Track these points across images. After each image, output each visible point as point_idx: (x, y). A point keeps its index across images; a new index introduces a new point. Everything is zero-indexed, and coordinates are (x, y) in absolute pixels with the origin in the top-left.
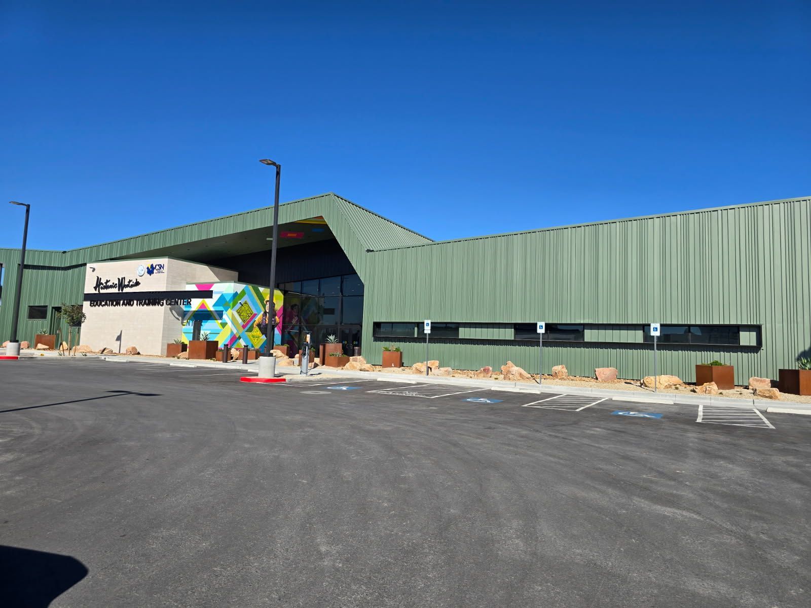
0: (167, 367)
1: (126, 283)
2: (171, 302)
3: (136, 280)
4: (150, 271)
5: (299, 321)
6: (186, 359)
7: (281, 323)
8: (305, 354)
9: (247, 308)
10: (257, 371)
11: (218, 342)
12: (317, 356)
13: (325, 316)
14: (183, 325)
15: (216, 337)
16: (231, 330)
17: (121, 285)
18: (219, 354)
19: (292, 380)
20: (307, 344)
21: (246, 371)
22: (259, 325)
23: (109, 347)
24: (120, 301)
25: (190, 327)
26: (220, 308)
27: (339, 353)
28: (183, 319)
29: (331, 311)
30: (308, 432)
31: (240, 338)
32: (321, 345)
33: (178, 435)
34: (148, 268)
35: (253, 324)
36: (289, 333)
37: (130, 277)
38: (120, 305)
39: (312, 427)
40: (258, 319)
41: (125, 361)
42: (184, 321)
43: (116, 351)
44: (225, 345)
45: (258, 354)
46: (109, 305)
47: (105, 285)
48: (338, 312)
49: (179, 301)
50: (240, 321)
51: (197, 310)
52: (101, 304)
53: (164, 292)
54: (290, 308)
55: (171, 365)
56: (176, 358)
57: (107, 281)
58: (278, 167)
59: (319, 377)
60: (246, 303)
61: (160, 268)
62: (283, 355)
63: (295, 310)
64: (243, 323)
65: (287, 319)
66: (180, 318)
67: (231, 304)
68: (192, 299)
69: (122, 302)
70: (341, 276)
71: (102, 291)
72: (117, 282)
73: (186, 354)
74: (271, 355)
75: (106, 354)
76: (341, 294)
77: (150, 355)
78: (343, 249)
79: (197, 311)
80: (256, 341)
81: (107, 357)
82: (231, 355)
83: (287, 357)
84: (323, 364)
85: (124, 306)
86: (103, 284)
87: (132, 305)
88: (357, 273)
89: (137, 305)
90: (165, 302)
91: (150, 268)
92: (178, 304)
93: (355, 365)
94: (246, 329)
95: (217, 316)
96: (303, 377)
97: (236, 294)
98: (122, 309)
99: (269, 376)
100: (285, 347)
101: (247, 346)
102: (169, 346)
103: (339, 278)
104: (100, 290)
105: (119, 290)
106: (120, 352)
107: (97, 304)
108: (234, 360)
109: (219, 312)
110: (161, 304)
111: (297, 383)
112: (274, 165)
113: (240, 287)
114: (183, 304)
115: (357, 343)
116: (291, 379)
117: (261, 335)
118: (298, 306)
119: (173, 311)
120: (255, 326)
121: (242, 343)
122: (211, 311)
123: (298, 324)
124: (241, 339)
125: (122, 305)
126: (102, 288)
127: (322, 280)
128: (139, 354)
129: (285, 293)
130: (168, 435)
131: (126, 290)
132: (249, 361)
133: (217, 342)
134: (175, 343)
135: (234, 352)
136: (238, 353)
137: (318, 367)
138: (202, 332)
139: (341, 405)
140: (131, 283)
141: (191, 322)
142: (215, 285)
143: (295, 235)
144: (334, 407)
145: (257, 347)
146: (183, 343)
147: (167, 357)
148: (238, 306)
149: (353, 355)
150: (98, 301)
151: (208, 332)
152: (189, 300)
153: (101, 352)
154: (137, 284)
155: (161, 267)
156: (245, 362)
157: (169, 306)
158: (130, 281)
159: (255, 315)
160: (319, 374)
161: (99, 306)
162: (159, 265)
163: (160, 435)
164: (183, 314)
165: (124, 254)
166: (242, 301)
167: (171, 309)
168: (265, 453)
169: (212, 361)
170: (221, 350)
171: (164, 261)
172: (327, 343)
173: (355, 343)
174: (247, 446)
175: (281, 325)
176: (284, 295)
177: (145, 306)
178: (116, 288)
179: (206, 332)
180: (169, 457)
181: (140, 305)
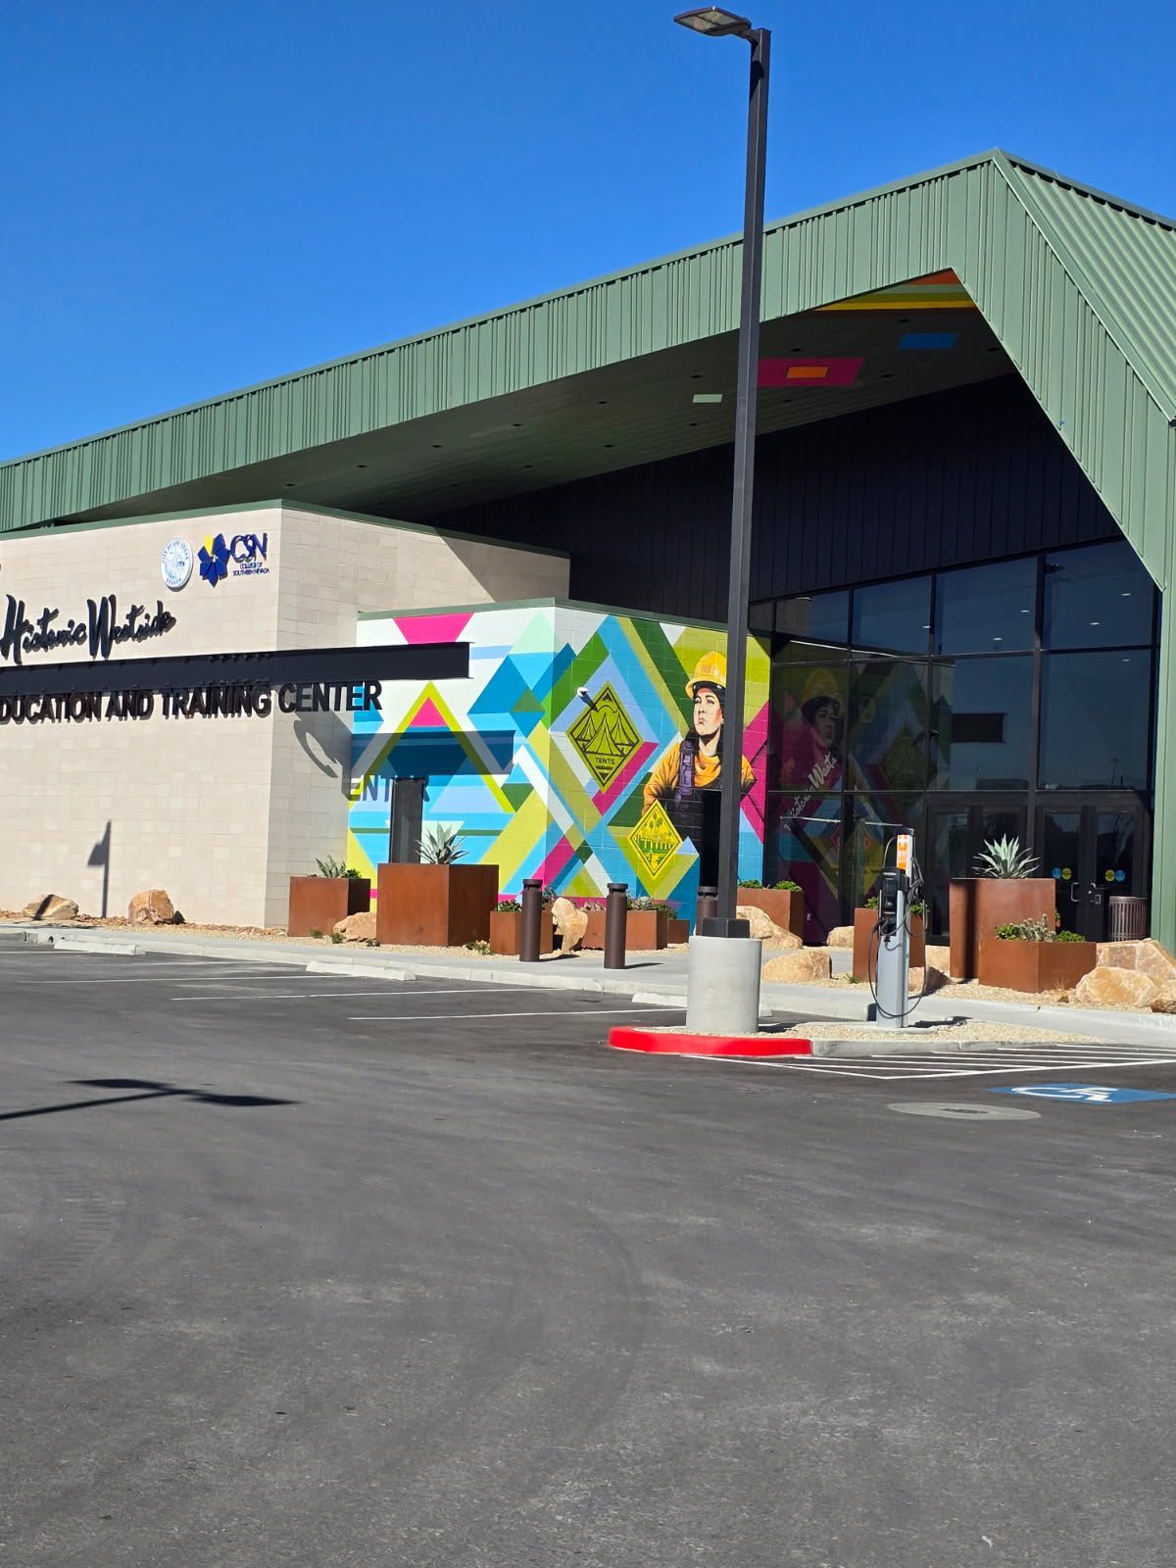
0: (296, 978)
1: (121, 621)
2: (300, 697)
3: (160, 604)
4: (213, 568)
5: (842, 770)
6: (370, 944)
7: (762, 785)
8: (890, 929)
9: (612, 720)
10: (677, 1002)
11: (495, 868)
12: (937, 932)
13: (958, 750)
14: (350, 797)
15: (485, 849)
16: (549, 815)
17: (101, 629)
18: (503, 924)
19: (843, 1050)
20: (901, 882)
21: (625, 1001)
22: (665, 796)
23: (65, 893)
24: (100, 695)
25: (379, 808)
26: (501, 722)
27: (1042, 923)
28: (348, 773)
29: (987, 728)
30: (987, 1309)
31: (585, 852)
32: (958, 883)
33: (391, 1294)
34: (202, 554)
35: (639, 791)
36: (797, 828)
37: (135, 595)
38: (98, 716)
39: (1000, 1286)
40: (661, 767)
41: (128, 950)
42: (354, 781)
43: (91, 908)
44: (527, 885)
45: (670, 929)
46: (59, 716)
47: (38, 630)
48: (1019, 733)
49: (333, 690)
50: (584, 775)
51: (403, 731)
52: (25, 712)
53: (271, 654)
54: (799, 712)
55: (312, 967)
56: (327, 939)
57: (48, 616)
58: (760, 43)
59: (958, 1036)
60: (608, 696)
61: (252, 553)
62: (777, 930)
63: (824, 723)
64: (597, 787)
65: (789, 765)
66: (338, 768)
67: (547, 703)
68: (384, 684)
69: (105, 700)
70: (1041, 553)
71: (30, 658)
72: (83, 618)
73: (365, 922)
74: (741, 929)
75: (52, 921)
76: (1038, 643)
77: (223, 928)
78: (1055, 423)
79: (405, 736)
80: (654, 865)
81: (56, 933)
82: (555, 927)
83: (796, 940)
84: (969, 974)
85: (115, 718)
86: (31, 629)
87: (146, 715)
88: (1122, 537)
89: (166, 712)
90: (274, 696)
91: (209, 551)
92: (326, 708)
93: (1125, 984)
94: (613, 810)
95: (488, 758)
96: (883, 1036)
97: (564, 659)
98: (107, 731)
99: (735, 1027)
100: (785, 891)
101: (623, 888)
102: (297, 885)
103: (1031, 566)
104: (23, 651)
105: (93, 652)
106: (104, 915)
107: (11, 712)
108: (565, 949)
109: (495, 740)
110: (261, 706)
111: (864, 1059)
112: (740, 34)
113: (584, 624)
114: (349, 707)
115: (1121, 877)
116: (834, 1044)
117: (674, 837)
118: (836, 702)
119: (310, 739)
120: (648, 799)
121: (597, 876)
122: (462, 734)
123: (838, 787)
124: (593, 856)
125: (108, 715)
126: (28, 646)
127: (947, 579)
128: (178, 919)
129: (777, 645)
130: (348, 1294)
131: (122, 651)
132: (631, 956)
133: (492, 872)
134: (320, 874)
135: (565, 916)
136: (582, 917)
137: (946, 989)
138: (429, 827)
139: (1112, 1181)
140: (140, 621)
141: (382, 782)
142: (477, 618)
143: (820, 372)
144: (1075, 1190)
145: (661, 892)
146: (352, 873)
147: (292, 933)
148: (576, 708)
149: (1107, 937)
150: (16, 699)
151: (454, 827)
152: (373, 690)
153: (33, 913)
154: (164, 622)
155: (255, 545)
156: (616, 961)
157: (293, 716)
158: (135, 612)
159: (649, 749)
160: (959, 1020)
161: (19, 720)
162: (245, 539)
163: (315, 1292)
164: (350, 750)
165: (108, 498)
166: (593, 688)
167: (300, 730)
168: (804, 1413)
169: (475, 952)
170: (510, 905)
171: (266, 519)
172: (982, 875)
173: (1110, 876)
174: (708, 1367)
175: (759, 794)
176: (773, 653)
177: (198, 715)
178: (81, 641)
179: (445, 825)
180: (371, 1403)
181: (175, 712)
